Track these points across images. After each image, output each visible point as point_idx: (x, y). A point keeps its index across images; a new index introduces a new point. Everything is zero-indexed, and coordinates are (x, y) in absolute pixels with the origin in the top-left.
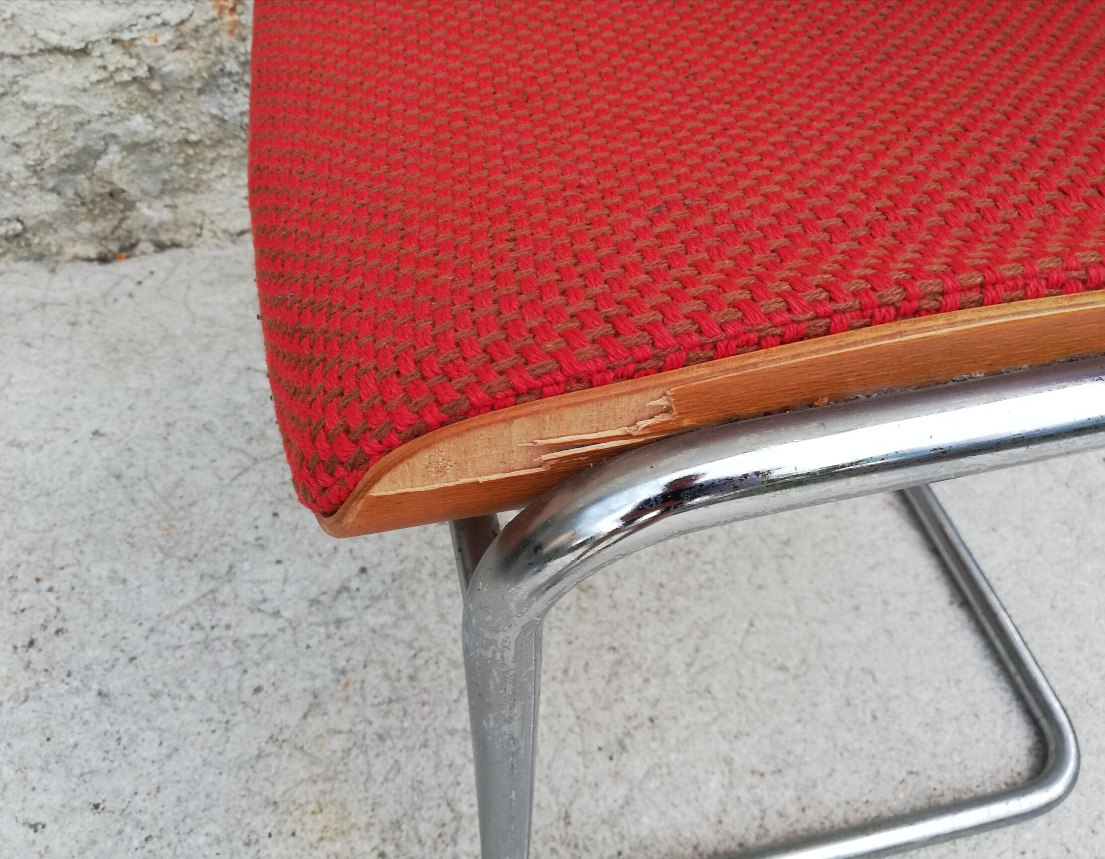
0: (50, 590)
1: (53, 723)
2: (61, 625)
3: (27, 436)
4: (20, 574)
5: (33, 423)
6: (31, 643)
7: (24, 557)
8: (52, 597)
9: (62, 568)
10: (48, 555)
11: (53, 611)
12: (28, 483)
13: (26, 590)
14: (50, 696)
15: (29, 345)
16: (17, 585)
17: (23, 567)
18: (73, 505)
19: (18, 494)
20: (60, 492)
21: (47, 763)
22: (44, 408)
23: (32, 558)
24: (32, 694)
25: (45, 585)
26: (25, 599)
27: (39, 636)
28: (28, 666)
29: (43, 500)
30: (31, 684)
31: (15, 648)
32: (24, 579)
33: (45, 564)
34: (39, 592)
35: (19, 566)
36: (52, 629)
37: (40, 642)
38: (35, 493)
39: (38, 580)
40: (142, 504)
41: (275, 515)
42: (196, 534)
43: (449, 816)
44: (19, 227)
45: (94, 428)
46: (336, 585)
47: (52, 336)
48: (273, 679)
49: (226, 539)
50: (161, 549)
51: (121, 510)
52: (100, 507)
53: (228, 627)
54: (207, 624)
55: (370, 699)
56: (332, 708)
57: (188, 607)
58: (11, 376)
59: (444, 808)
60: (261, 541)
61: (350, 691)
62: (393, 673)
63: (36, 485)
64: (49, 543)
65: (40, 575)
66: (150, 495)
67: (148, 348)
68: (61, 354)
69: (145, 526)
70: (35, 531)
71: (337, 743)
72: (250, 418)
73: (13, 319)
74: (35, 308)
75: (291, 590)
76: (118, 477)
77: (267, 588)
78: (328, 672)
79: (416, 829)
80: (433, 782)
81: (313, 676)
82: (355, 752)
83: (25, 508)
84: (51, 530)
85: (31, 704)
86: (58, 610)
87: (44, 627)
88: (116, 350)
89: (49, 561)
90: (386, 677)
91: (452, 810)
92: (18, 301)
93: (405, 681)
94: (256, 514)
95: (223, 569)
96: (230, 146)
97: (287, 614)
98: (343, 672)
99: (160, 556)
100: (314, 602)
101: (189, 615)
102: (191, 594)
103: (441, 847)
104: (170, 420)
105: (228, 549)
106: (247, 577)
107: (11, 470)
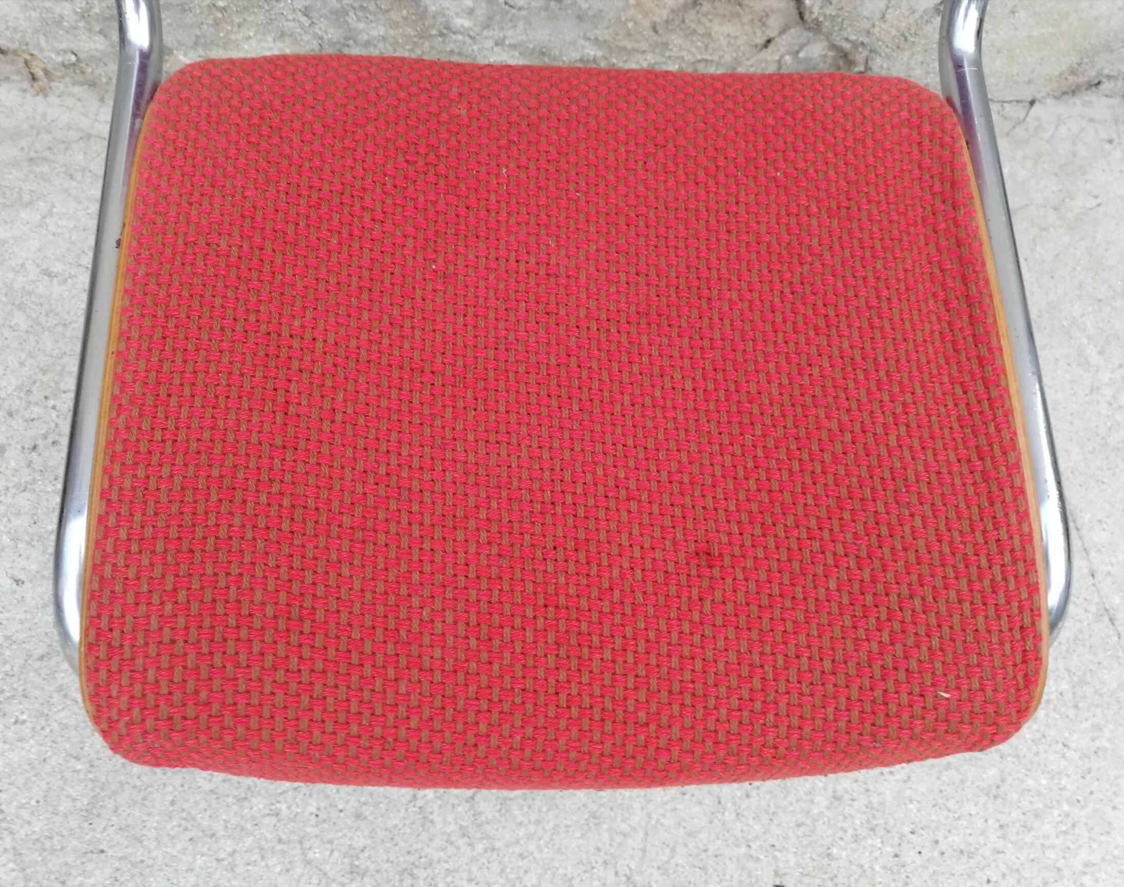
0: (54, 408)
1: (40, 512)
2: (57, 438)
3: (58, 268)
4: (35, 389)
5: (63, 256)
6: (35, 448)
7: (40, 376)
8: (54, 414)
9: (65, 392)
10: (56, 379)
11: (53, 425)
12: (51, 311)
13: (37, 404)
14: (41, 491)
15: (71, 176)
16: (31, 398)
17: (38, 384)
19: (43, 319)
20: (74, 325)
21: (32, 540)
22: (73, 243)
23: (45, 379)
24: (29, 486)
25: (51, 403)
26: (37, 411)
27: (40, 442)
28: (30, 464)
29: (60, 329)
30: (29, 479)
31: (23, 448)
32: (37, 395)
33: (53, 385)
34: (46, 407)
35: (35, 382)
36: (50, 441)
37: (41, 447)
38: (55, 322)
39: (46, 398)
44: (73, 58)
47: (91, 171)
58: (53, 206)
63: (57, 314)
64: (58, 368)
65: (48, 395)
70: (50, 356)
73: (63, 146)
74: (81, 138)
83: (46, 333)
84: (62, 358)
85: (27, 495)
86: (57, 426)
87: (45, 437)
89: (56, 383)
92: (69, 128)
96: (255, 14)
107: (41, 297)
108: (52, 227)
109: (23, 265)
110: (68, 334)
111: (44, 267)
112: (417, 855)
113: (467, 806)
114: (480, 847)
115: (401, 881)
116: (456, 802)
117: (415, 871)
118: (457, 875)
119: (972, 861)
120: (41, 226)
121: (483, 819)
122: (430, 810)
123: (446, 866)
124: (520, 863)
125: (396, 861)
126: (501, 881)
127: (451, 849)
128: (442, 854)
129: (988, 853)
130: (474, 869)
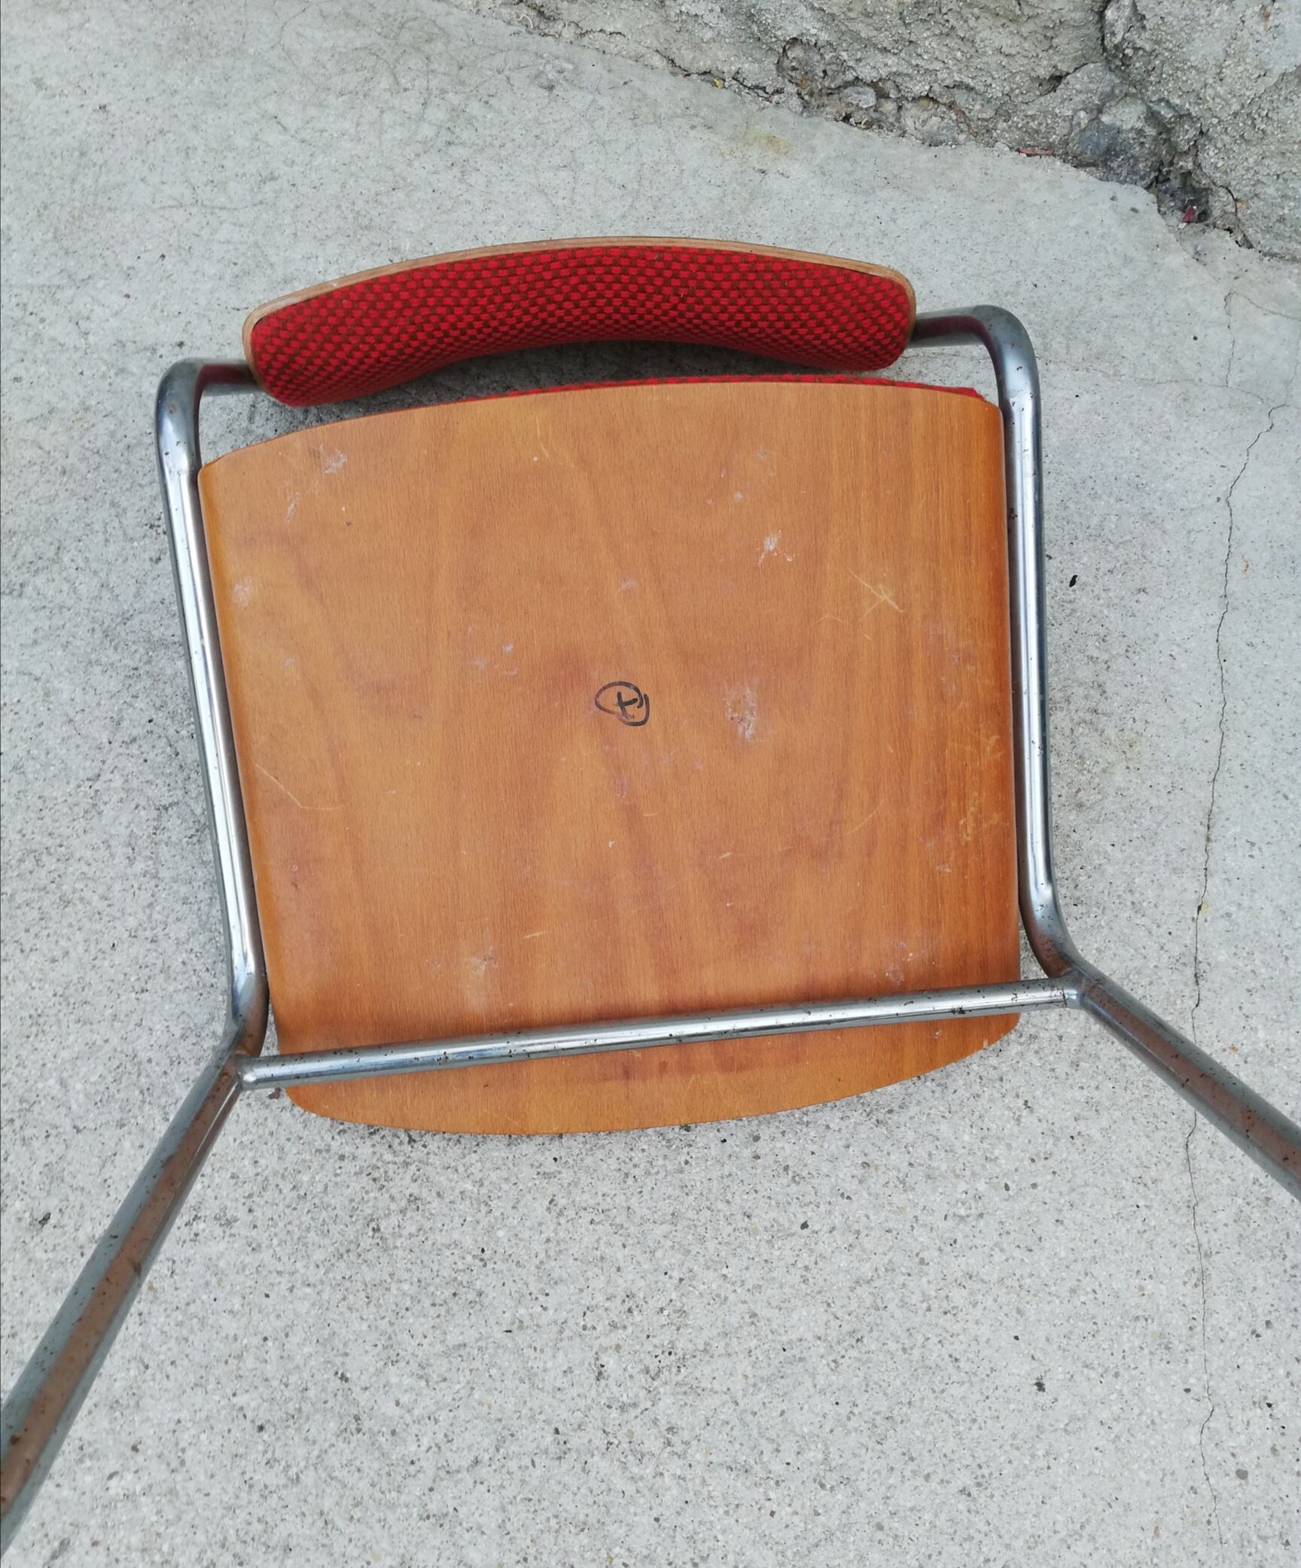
3: (52, 81)
5: (66, 72)
18: (29, 157)
22: (86, 63)
40: (77, 187)
41: (163, 256)
42: (91, 235)
43: (51, 554)
45: (104, 102)
46: (149, 342)
48: (35, 380)
49: (106, 253)
50: (56, 230)
51: (58, 182)
52: (47, 171)
53: (42, 320)
54: (30, 309)
55: (85, 440)
56: (52, 428)
57: (31, 288)
58: (88, 21)
59: (53, 548)
60: (131, 272)
61: (77, 426)
62: (119, 435)
63: (22, 126)
66: (89, 182)
67: (213, 52)
68: (142, 21)
69: (62, 206)
71: (30, 453)
72: (228, 163)
75: (114, 323)
76: (82, 154)
77: (98, 310)
78: (77, 401)
79: (20, 545)
80: (65, 526)
81: (64, 397)
82: (37, 468)
88: (187, 40)
90: (113, 434)
91: (57, 554)
93: (121, 446)
94: (150, 247)
95: (83, 274)
97: (91, 338)
98: (87, 409)
99: (50, 235)
100: (121, 344)
101: (26, 294)
102: (42, 280)
103: (24, 569)
104: (166, 128)
105: (101, 262)
106: (92, 292)
107: (16, 103)
108: (73, 41)
109: (17, 67)
110: (20, 148)
111: (39, 76)
112: (58, 841)
113: (155, 814)
114: (139, 866)
115: (21, 861)
116: (143, 803)
117: (44, 857)
118: (91, 885)
119: (794, 1188)
120: (62, 36)
121: (165, 837)
122: (106, 799)
123: (86, 869)
124: (178, 907)
125: (29, 836)
126: (141, 915)
127: (103, 852)
128: (88, 854)
129: (825, 1189)
130: (117, 887)
